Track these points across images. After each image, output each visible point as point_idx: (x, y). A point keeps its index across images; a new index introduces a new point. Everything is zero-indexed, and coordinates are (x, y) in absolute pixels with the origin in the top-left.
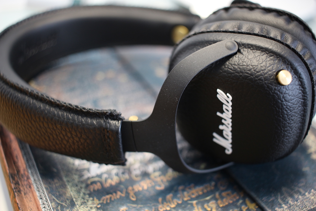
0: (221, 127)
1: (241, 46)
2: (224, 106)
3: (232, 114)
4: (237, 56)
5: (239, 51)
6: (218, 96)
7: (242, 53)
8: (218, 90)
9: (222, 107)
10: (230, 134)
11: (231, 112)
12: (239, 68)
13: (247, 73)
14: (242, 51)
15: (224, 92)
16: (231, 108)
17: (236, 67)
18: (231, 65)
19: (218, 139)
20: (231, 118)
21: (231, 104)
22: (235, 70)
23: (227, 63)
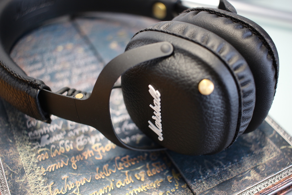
0: (153, 117)
1: (176, 50)
2: (154, 100)
3: (161, 108)
4: (170, 58)
5: (173, 54)
6: (150, 91)
7: (174, 57)
8: (150, 86)
9: (153, 101)
10: (161, 125)
11: (160, 107)
12: (168, 71)
13: (173, 77)
14: (175, 54)
15: (154, 88)
16: (160, 104)
17: (166, 69)
18: (163, 66)
19: (151, 126)
20: (160, 112)
21: (160, 100)
22: (164, 71)
23: (160, 64)
